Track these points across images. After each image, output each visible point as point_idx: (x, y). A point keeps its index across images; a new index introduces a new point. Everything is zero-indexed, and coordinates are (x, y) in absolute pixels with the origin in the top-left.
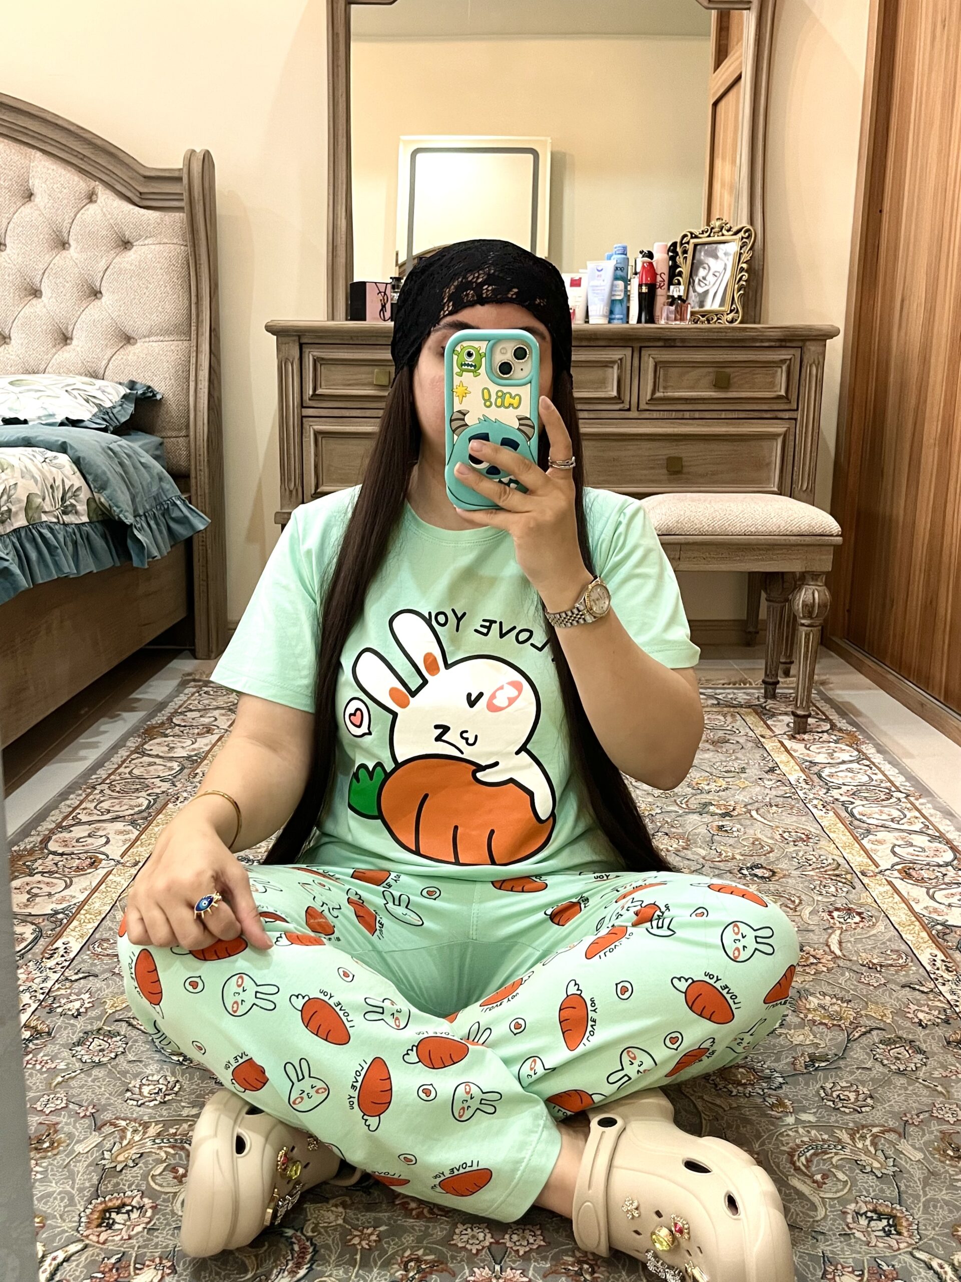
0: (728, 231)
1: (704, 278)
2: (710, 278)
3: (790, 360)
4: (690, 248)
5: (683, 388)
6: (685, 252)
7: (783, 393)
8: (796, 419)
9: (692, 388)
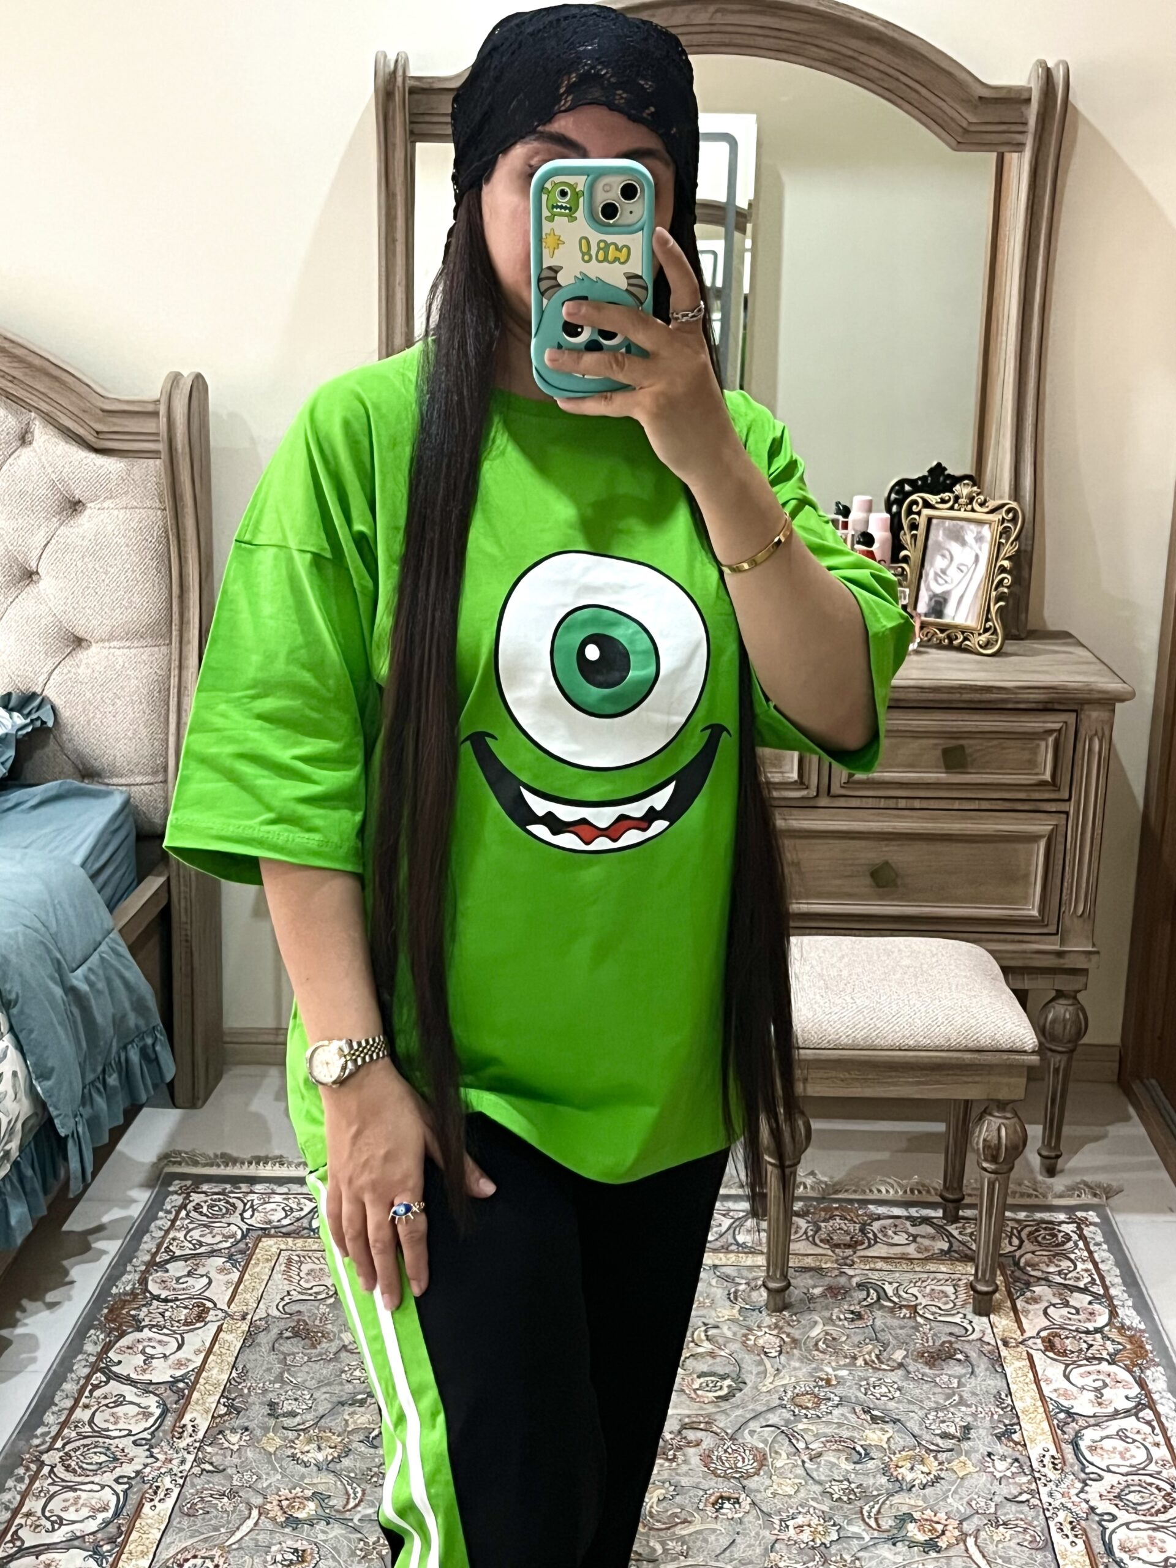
0: (982, 505)
1: (944, 572)
2: (952, 571)
3: (1060, 731)
4: (922, 521)
5: (899, 766)
6: (914, 526)
7: (1047, 777)
8: (1067, 813)
9: (911, 766)
